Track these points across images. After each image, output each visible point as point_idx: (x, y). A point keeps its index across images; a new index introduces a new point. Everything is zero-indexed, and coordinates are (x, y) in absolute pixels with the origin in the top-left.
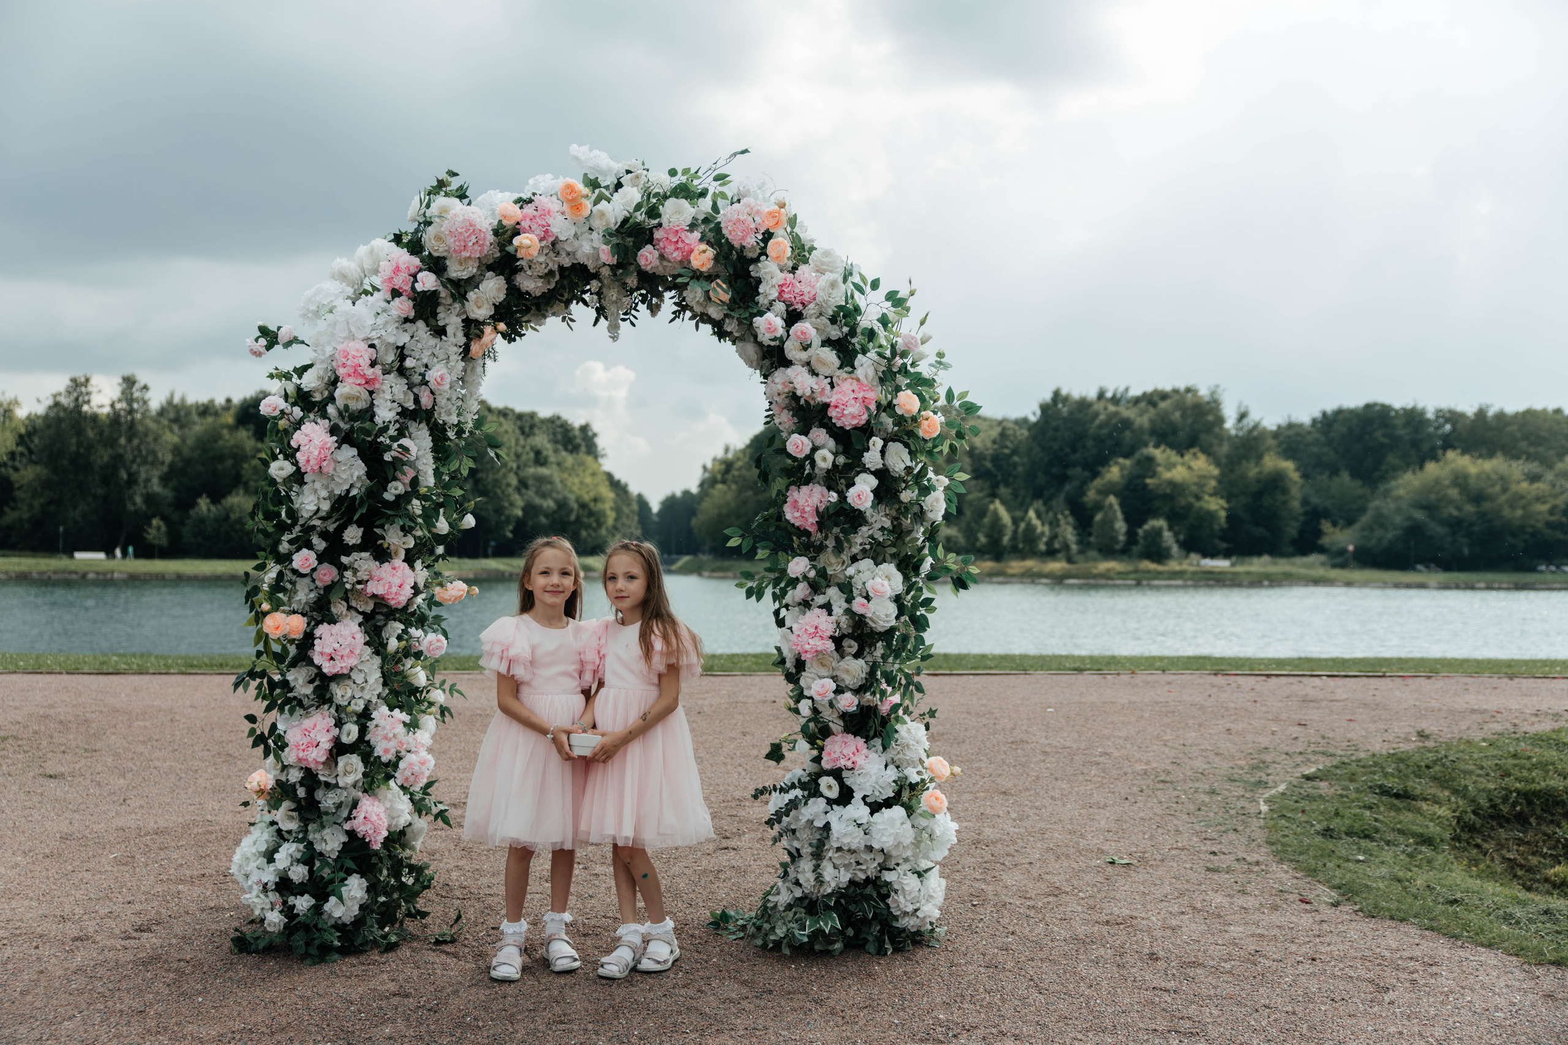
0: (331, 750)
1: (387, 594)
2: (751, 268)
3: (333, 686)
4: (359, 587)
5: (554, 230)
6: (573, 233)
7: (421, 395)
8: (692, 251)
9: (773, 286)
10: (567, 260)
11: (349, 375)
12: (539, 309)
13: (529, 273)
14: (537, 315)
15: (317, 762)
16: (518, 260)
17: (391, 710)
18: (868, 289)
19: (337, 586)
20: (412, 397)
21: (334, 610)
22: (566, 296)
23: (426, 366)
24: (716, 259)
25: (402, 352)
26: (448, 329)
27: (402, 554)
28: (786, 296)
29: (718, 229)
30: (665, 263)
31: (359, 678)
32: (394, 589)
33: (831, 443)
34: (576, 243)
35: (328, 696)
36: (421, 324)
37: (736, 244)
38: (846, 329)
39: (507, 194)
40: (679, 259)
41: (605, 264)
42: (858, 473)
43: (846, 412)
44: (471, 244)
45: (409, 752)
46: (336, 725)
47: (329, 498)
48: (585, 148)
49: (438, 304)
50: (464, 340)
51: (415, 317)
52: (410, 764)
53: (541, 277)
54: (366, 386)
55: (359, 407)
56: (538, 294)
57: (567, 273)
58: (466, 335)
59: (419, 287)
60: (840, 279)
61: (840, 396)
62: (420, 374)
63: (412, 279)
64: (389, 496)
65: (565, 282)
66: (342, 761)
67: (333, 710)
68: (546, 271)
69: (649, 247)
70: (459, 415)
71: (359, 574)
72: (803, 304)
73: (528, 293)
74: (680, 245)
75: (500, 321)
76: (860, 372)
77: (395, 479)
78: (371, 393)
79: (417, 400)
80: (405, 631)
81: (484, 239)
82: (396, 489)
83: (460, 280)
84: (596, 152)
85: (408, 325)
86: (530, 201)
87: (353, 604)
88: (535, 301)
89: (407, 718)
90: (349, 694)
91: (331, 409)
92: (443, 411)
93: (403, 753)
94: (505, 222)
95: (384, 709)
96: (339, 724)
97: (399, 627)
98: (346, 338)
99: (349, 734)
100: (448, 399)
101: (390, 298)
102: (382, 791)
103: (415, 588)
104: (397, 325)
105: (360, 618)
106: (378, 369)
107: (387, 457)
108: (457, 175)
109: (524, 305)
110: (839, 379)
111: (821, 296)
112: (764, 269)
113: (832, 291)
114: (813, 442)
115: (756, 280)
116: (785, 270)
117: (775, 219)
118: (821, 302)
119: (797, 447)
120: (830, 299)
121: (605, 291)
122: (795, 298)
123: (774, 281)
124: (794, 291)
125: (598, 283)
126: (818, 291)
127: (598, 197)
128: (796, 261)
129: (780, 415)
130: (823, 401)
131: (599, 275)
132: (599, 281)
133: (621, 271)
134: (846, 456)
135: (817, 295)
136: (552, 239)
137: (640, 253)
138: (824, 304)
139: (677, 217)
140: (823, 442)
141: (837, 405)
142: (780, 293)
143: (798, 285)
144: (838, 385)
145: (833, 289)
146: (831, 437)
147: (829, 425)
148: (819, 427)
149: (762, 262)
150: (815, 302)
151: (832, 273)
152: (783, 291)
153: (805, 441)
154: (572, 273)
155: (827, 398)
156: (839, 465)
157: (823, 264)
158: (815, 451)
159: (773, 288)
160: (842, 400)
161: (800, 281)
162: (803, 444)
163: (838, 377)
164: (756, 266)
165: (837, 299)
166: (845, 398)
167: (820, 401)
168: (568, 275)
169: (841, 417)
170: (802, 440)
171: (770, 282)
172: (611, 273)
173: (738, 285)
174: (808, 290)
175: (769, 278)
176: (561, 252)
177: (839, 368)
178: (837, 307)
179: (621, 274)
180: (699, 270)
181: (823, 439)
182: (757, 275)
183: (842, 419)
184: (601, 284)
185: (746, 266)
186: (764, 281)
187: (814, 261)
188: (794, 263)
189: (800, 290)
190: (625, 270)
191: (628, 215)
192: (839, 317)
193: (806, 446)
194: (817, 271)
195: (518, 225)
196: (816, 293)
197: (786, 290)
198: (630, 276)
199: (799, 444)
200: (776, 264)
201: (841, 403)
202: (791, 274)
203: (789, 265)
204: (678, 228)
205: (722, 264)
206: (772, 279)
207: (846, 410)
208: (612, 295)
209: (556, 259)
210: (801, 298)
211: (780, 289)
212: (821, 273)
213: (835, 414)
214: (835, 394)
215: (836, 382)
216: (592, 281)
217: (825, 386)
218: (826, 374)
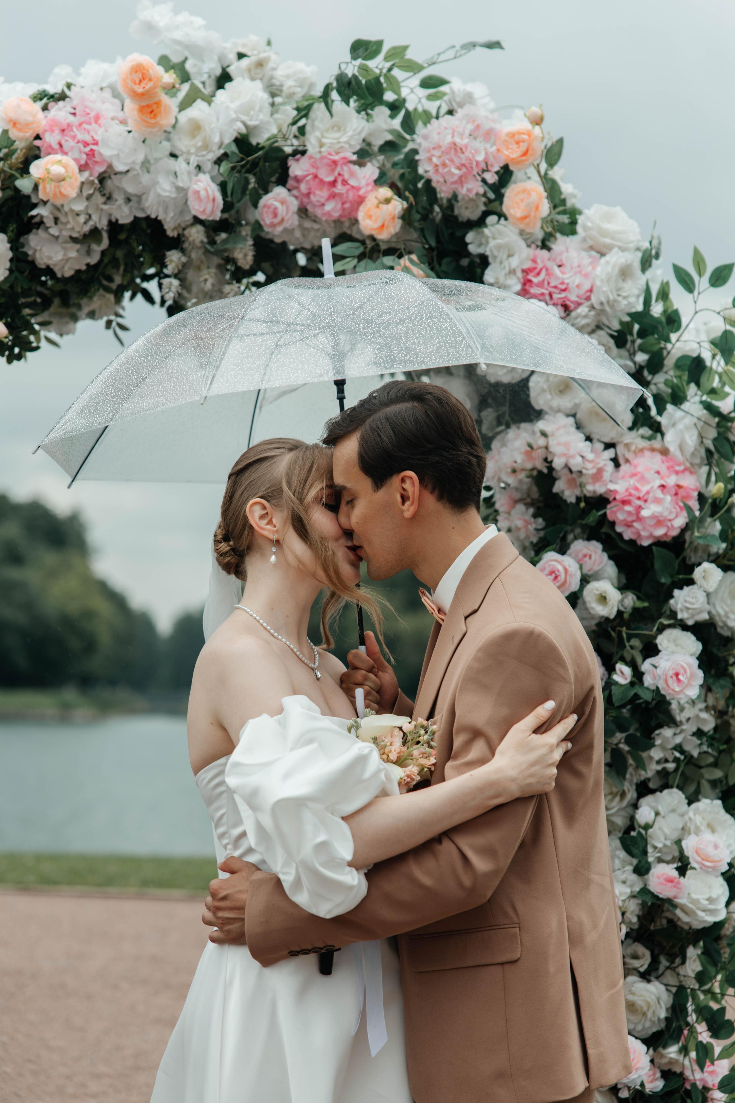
2: (470, 237)
5: (106, 152)
6: (139, 159)
8: (361, 200)
10: (126, 209)
12: (65, 303)
13: (54, 231)
14: (61, 315)
16: (35, 206)
18: (702, 283)
22: (118, 280)
24: (406, 217)
28: (534, 290)
29: (411, 162)
30: (308, 224)
33: (611, 569)
34: (145, 179)
37: (443, 193)
39: (19, 86)
40: (336, 215)
41: (197, 220)
42: (662, 629)
43: (645, 513)
48: (165, 9)
53: (74, 240)
56: (68, 273)
57: (122, 236)
60: (637, 265)
61: (632, 482)
65: (120, 254)
68: (87, 229)
69: (279, 191)
72: (566, 308)
73: (49, 271)
76: (671, 439)
84: (184, 17)
86: (62, 97)
88: (59, 287)
94: (13, 134)
109: (40, 294)
110: (629, 450)
111: (604, 292)
112: (494, 238)
113: (621, 284)
114: (581, 568)
115: (478, 260)
116: (533, 242)
117: (523, 147)
118: (602, 304)
119: (556, 578)
120: (620, 299)
121: (190, 275)
122: (551, 295)
123: (515, 262)
124: (549, 283)
125: (179, 259)
126: (598, 283)
127: (187, 95)
128: (553, 228)
129: (509, 513)
130: (594, 492)
131: (184, 242)
132: (180, 254)
133: (224, 236)
134: (640, 595)
135: (595, 289)
136: (100, 169)
137: (262, 202)
138: (607, 308)
139: (337, 135)
140: (596, 568)
141: (626, 498)
142: (524, 284)
143: (557, 271)
144: (627, 461)
145: (624, 280)
146: (610, 558)
147: (608, 535)
148: (589, 539)
149: (490, 227)
150: (588, 303)
151: (620, 252)
152: (530, 281)
153: (570, 566)
154: (133, 237)
155: (606, 485)
156: (629, 610)
157: (604, 233)
158: (585, 584)
159: (512, 276)
160: (637, 489)
161: (560, 263)
162: (566, 571)
163: (627, 446)
164: (479, 233)
165: (632, 300)
166: (643, 485)
167: (589, 492)
168: (127, 241)
169: (633, 521)
170: (564, 563)
171: (506, 264)
172: (208, 237)
173: (444, 268)
174: (577, 282)
175: (505, 257)
176: (115, 196)
177: (631, 429)
178: (630, 315)
179: (225, 241)
180: (373, 238)
181: (598, 562)
182: (480, 250)
183: (636, 525)
184: (184, 259)
185: (458, 234)
186: (495, 261)
187: (585, 228)
188: (546, 233)
189: (560, 281)
190: (233, 234)
191: (244, 131)
192: (631, 334)
193: (571, 576)
194: (591, 248)
195: (37, 143)
196: (592, 287)
197: (535, 280)
198: (240, 246)
199: (558, 571)
200: (517, 231)
201: (635, 495)
202: (545, 252)
203: (540, 235)
204: (336, 158)
205: (415, 229)
206: (510, 259)
207: (643, 509)
208: (206, 280)
209: (105, 207)
210: (563, 295)
211: (523, 277)
212: (598, 252)
213: (621, 516)
214: (623, 477)
215: (624, 455)
216: (168, 253)
217: (605, 465)
218: (606, 439)
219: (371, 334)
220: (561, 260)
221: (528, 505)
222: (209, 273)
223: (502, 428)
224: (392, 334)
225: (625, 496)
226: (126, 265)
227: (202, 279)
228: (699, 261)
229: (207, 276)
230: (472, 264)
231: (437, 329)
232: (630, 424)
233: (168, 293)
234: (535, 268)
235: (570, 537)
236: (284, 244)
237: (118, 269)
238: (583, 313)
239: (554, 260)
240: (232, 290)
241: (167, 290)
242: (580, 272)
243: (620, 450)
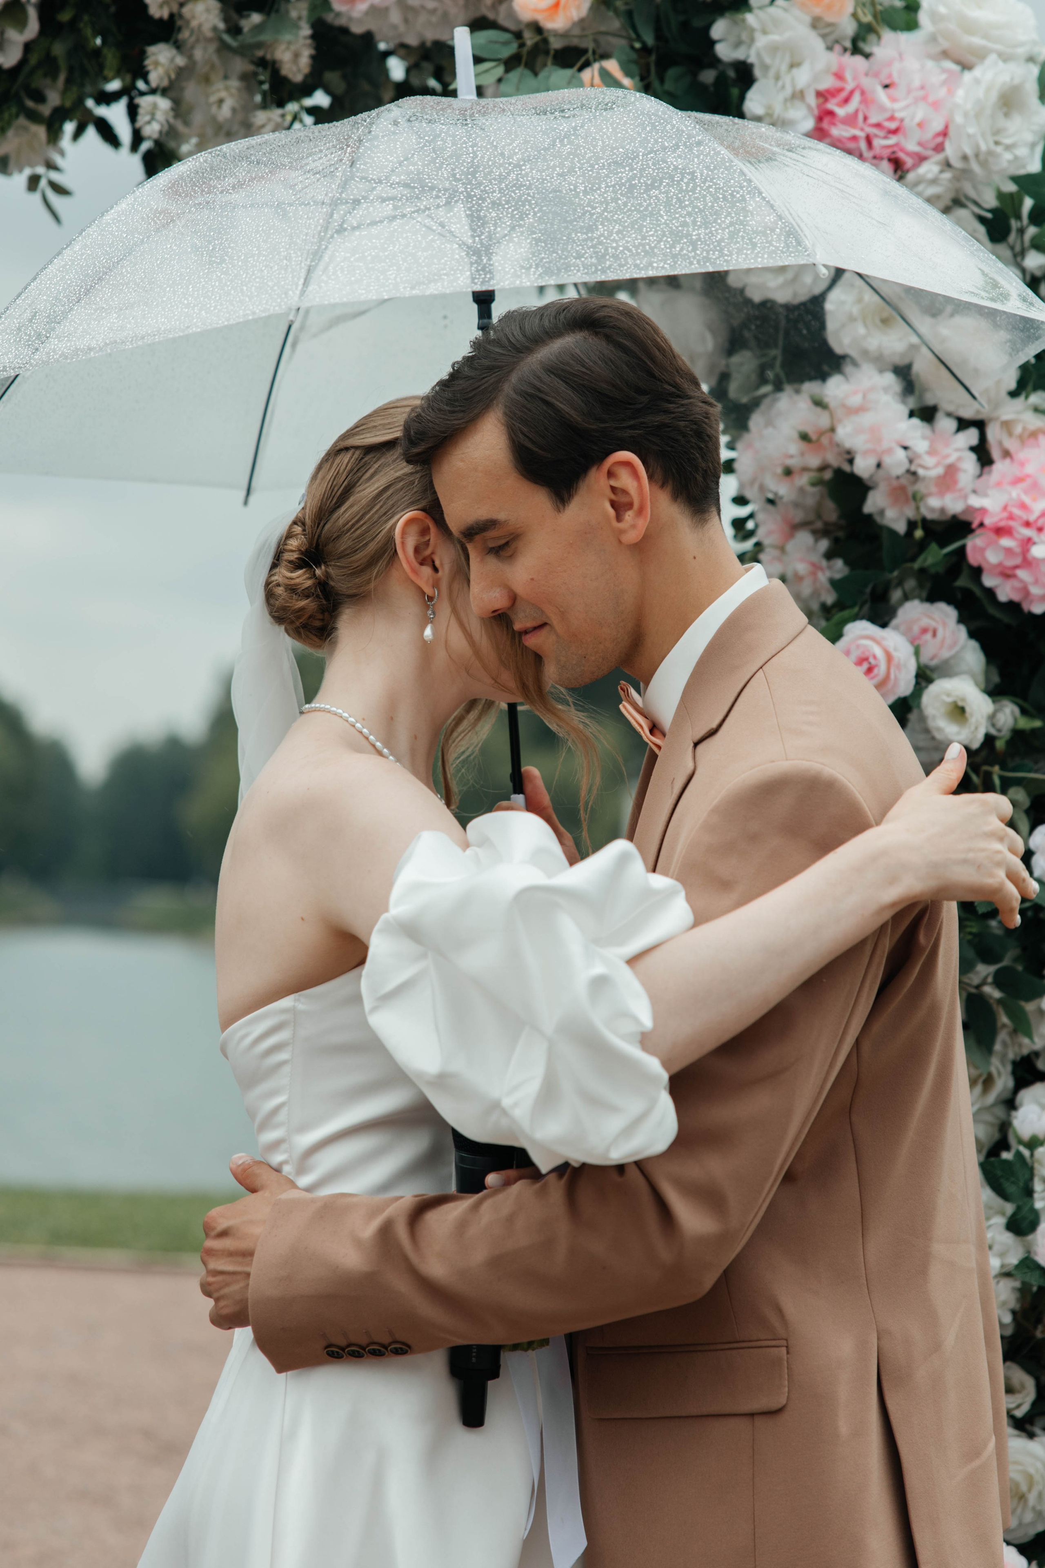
2: (719, 29)
22: (54, 98)
28: (839, 131)
33: (972, 656)
57: (65, 16)
60: (1030, 90)
61: (1016, 493)
65: (59, 49)
110: (1010, 434)
111: (969, 136)
112: (765, 32)
113: (1002, 122)
114: (917, 653)
115: (731, 74)
116: (837, 41)
118: (965, 158)
119: (870, 670)
120: (999, 149)
121: (191, 91)
122: (869, 140)
123: (803, 77)
124: (865, 118)
125: (172, 60)
126: (959, 119)
128: (875, 16)
129: (782, 549)
130: (942, 510)
131: (180, 29)
132: (174, 51)
133: (256, 18)
134: (1026, 705)
135: (952, 132)
138: (975, 167)
140: (945, 654)
141: (1002, 524)
142: (820, 119)
143: (882, 95)
144: (1007, 454)
145: (1007, 115)
146: (972, 634)
147: (968, 594)
148: (931, 598)
149: (756, 11)
150: (940, 157)
151: (1001, 64)
152: (831, 113)
153: (896, 649)
154: (86, 18)
155: (965, 497)
156: (1006, 734)
157: (970, 27)
158: (924, 684)
159: (798, 103)
160: (1023, 506)
161: (887, 82)
162: (889, 657)
163: (1007, 426)
164: (735, 23)
165: (1022, 152)
166: (1035, 500)
167: (932, 510)
168: (73, 23)
169: (1017, 567)
170: (885, 643)
171: (787, 80)
172: (226, 20)
173: (669, 86)
174: (918, 118)
175: (784, 67)
177: (1014, 394)
178: (1016, 179)
179: (258, 29)
180: (537, 28)
181: (948, 642)
182: (739, 55)
183: (1021, 574)
184: (180, 61)
185: (697, 23)
186: (765, 76)
187: (935, 17)
188: (860, 24)
189: (887, 115)
190: (273, 15)
192: (1019, 217)
193: (898, 667)
194: (946, 54)
196: (947, 127)
197: (841, 112)
198: (287, 37)
199: (875, 657)
200: (808, 19)
201: (1020, 518)
202: (859, 60)
203: (849, 28)
205: (616, 11)
206: (795, 71)
207: (1034, 543)
208: (221, 101)
210: (892, 140)
211: (819, 106)
212: (958, 62)
213: (992, 557)
214: (999, 484)
215: (1000, 443)
216: (152, 50)
217: (959, 459)
218: (968, 413)
219: (601, 203)
220: (890, 76)
221: (819, 534)
222: (227, 88)
223: (767, 389)
224: (641, 205)
225: (1001, 520)
226: (71, 70)
227: (213, 99)
229: (223, 94)
230: (721, 79)
231: (725, 198)
232: (1012, 385)
233: (149, 123)
234: (840, 90)
235: (896, 595)
236: (368, 38)
237: (55, 77)
238: (930, 176)
239: (876, 75)
240: (269, 120)
241: (147, 118)
242: (925, 98)
243: (993, 433)
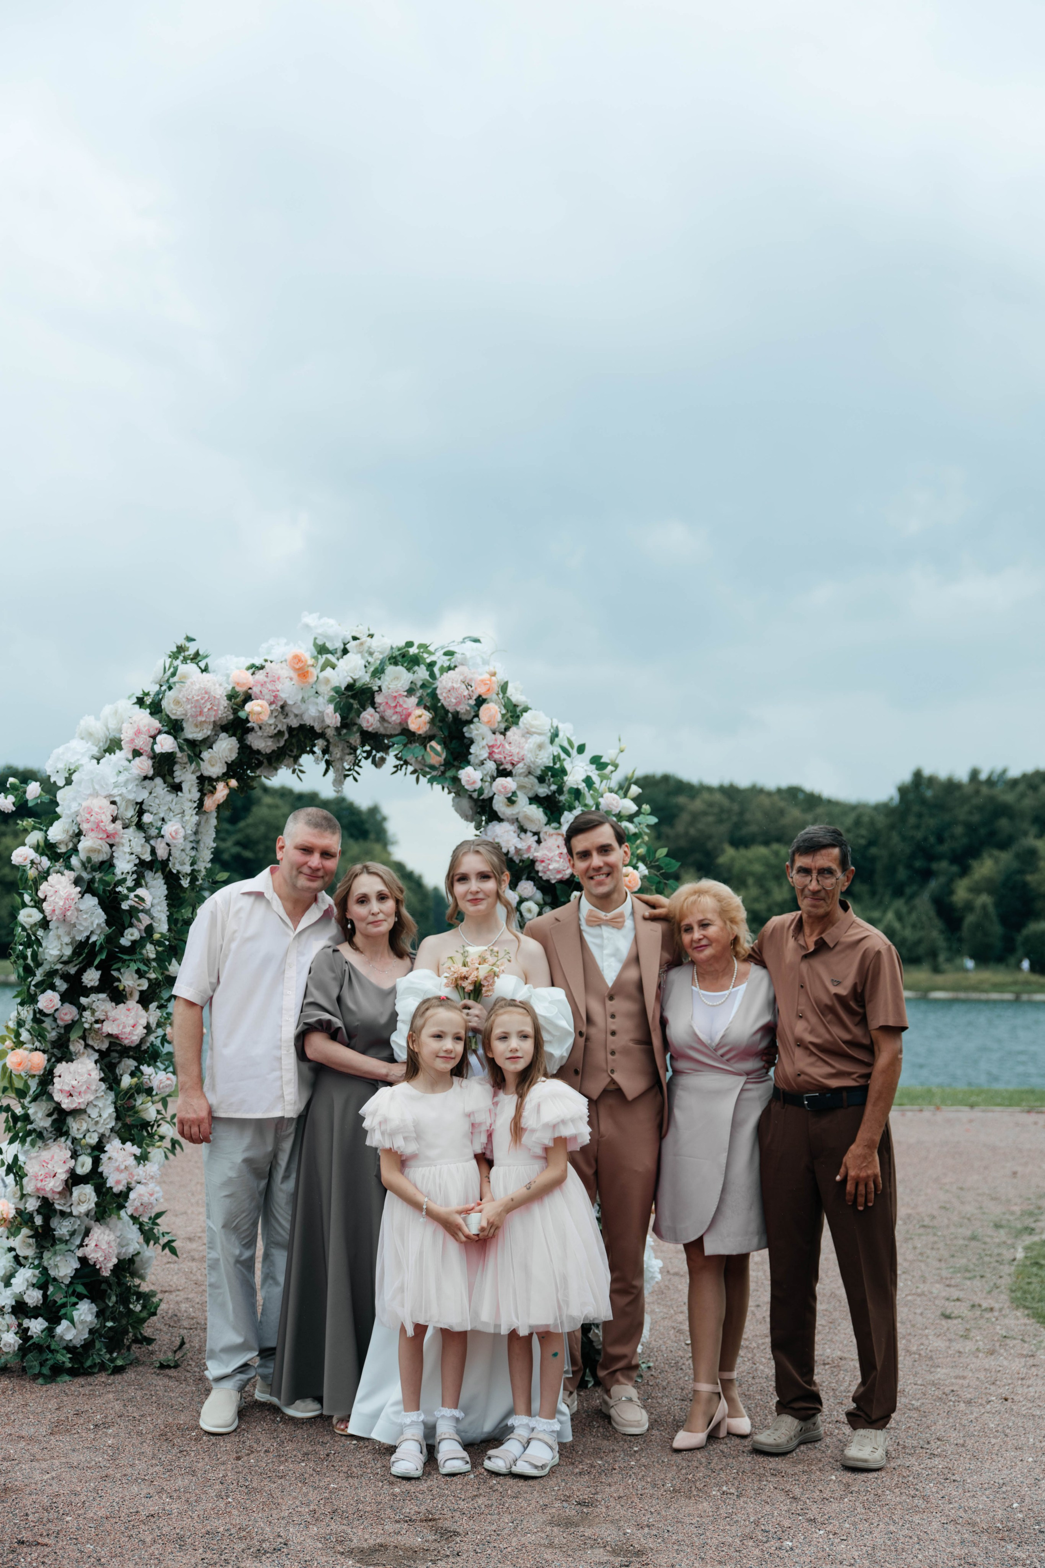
0: (66, 1181)
1: (122, 1033)
2: (465, 729)
3: (70, 1120)
4: (97, 1026)
5: (283, 695)
6: (300, 697)
7: (157, 847)
8: (409, 715)
9: (483, 747)
10: (295, 721)
11: (92, 830)
12: (270, 763)
13: (260, 733)
15: (54, 1192)
16: (249, 723)
17: (123, 1143)
18: (574, 752)
19: (77, 1026)
20: (149, 849)
21: (72, 1048)
22: (296, 750)
23: (163, 820)
24: (432, 722)
25: (141, 808)
26: (184, 786)
27: (136, 996)
28: (497, 756)
29: (434, 695)
30: (386, 725)
31: (94, 1113)
32: (128, 1030)
33: (539, 896)
34: (303, 707)
35: (64, 1129)
36: (159, 781)
37: (451, 709)
38: (554, 787)
39: (243, 659)
40: (398, 721)
41: (330, 725)
43: (551, 867)
44: (206, 710)
45: (139, 1183)
46: (72, 1157)
47: (71, 943)
48: (315, 615)
49: (175, 763)
50: (198, 795)
51: (154, 775)
52: (140, 1195)
53: (271, 737)
54: (108, 840)
55: (101, 859)
56: (269, 751)
57: (295, 733)
58: (200, 791)
59: (158, 749)
60: (548, 741)
61: (546, 852)
62: (157, 828)
63: (152, 740)
64: (125, 941)
65: (294, 741)
66: (77, 1191)
67: (69, 1143)
68: (276, 731)
69: (371, 710)
70: (192, 864)
71: (96, 1014)
72: (513, 764)
73: (259, 750)
74: (398, 709)
75: (232, 777)
77: (131, 925)
78: (111, 846)
79: (153, 852)
80: (137, 1068)
81: (219, 705)
82: (132, 935)
83: (195, 741)
84: (325, 620)
85: (147, 782)
86: (262, 668)
87: (90, 1042)
88: (266, 757)
89: (137, 1151)
90: (84, 1127)
91: (74, 861)
92: (177, 861)
93: (133, 1185)
94: (238, 689)
95: (117, 1142)
96: (75, 1155)
97: (131, 1063)
98: (90, 795)
99: (83, 1166)
100: (183, 850)
101: (130, 757)
102: (113, 1220)
103: (148, 1027)
104: (137, 782)
105: (96, 1056)
106: (119, 825)
107: (125, 906)
108: (194, 640)
109: (256, 761)
110: (545, 834)
111: (529, 757)
112: (476, 730)
113: (540, 752)
114: (521, 895)
115: (468, 741)
116: (496, 732)
117: (487, 687)
118: (529, 762)
120: (540, 760)
121: (331, 748)
122: (505, 758)
123: (485, 742)
124: (505, 752)
126: (529, 751)
127: (324, 663)
130: (531, 857)
131: (325, 734)
132: (324, 741)
133: (344, 731)
135: (527, 755)
136: (281, 703)
137: (362, 716)
138: (532, 765)
139: (396, 683)
142: (491, 753)
143: (508, 746)
144: (544, 841)
145: (541, 750)
146: (538, 888)
147: (537, 878)
148: (528, 880)
149: (475, 723)
150: (523, 762)
151: (540, 735)
152: (494, 751)
154: (300, 733)
155: (534, 854)
157: (532, 726)
158: (521, 903)
159: (483, 749)
160: (548, 855)
161: (509, 742)
163: (544, 832)
164: (469, 727)
165: (546, 760)
167: (529, 857)
168: (297, 734)
169: (547, 871)
171: (481, 743)
172: (336, 732)
173: (453, 745)
174: (518, 752)
175: (480, 740)
176: (290, 714)
177: (546, 825)
178: (545, 767)
179: (345, 734)
182: (470, 736)
183: (548, 873)
185: (460, 728)
186: (476, 742)
187: (524, 724)
188: (504, 726)
189: (509, 751)
190: (348, 731)
191: (351, 681)
192: (548, 776)
194: (527, 733)
195: (250, 691)
196: (524, 754)
197: (496, 751)
198: (353, 735)
201: (547, 859)
202: (502, 736)
203: (500, 728)
204: (396, 694)
205: (439, 727)
206: (483, 741)
209: (285, 721)
210: (511, 758)
211: (490, 750)
212: (530, 735)
213: (542, 868)
214: (542, 850)
215: (543, 838)
217: (533, 844)
218: (534, 830)
220: (510, 740)
222: (338, 750)
225: (542, 859)
226: (297, 746)
228: (571, 743)
232: (546, 822)
234: (496, 745)
235: (520, 879)
236: (375, 734)
238: (522, 767)
239: (507, 741)
242: (519, 747)
243: (542, 835)
